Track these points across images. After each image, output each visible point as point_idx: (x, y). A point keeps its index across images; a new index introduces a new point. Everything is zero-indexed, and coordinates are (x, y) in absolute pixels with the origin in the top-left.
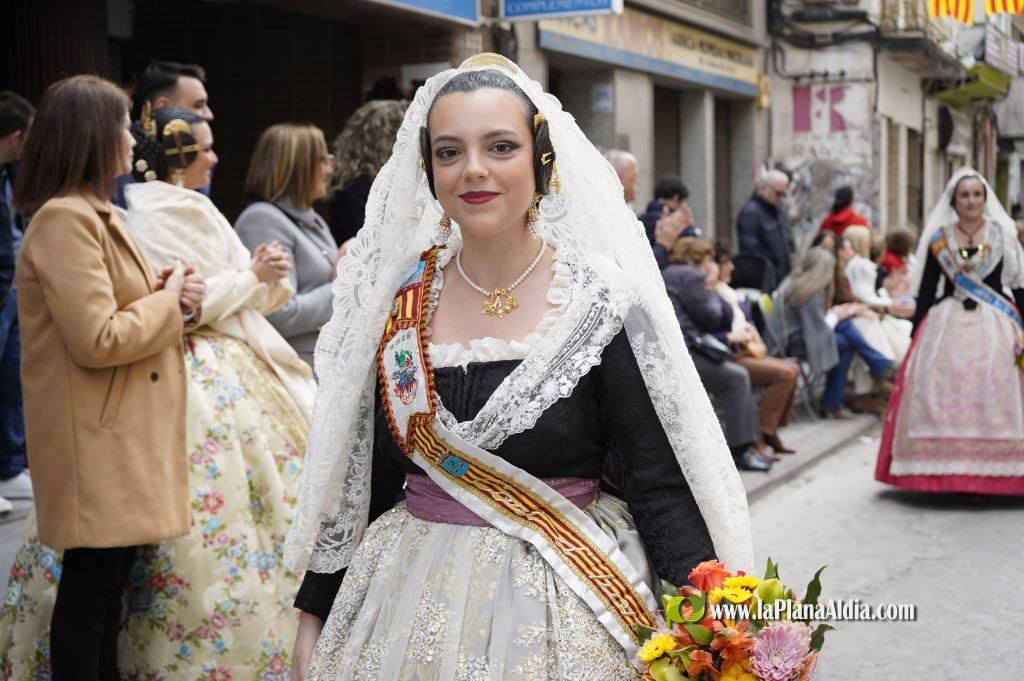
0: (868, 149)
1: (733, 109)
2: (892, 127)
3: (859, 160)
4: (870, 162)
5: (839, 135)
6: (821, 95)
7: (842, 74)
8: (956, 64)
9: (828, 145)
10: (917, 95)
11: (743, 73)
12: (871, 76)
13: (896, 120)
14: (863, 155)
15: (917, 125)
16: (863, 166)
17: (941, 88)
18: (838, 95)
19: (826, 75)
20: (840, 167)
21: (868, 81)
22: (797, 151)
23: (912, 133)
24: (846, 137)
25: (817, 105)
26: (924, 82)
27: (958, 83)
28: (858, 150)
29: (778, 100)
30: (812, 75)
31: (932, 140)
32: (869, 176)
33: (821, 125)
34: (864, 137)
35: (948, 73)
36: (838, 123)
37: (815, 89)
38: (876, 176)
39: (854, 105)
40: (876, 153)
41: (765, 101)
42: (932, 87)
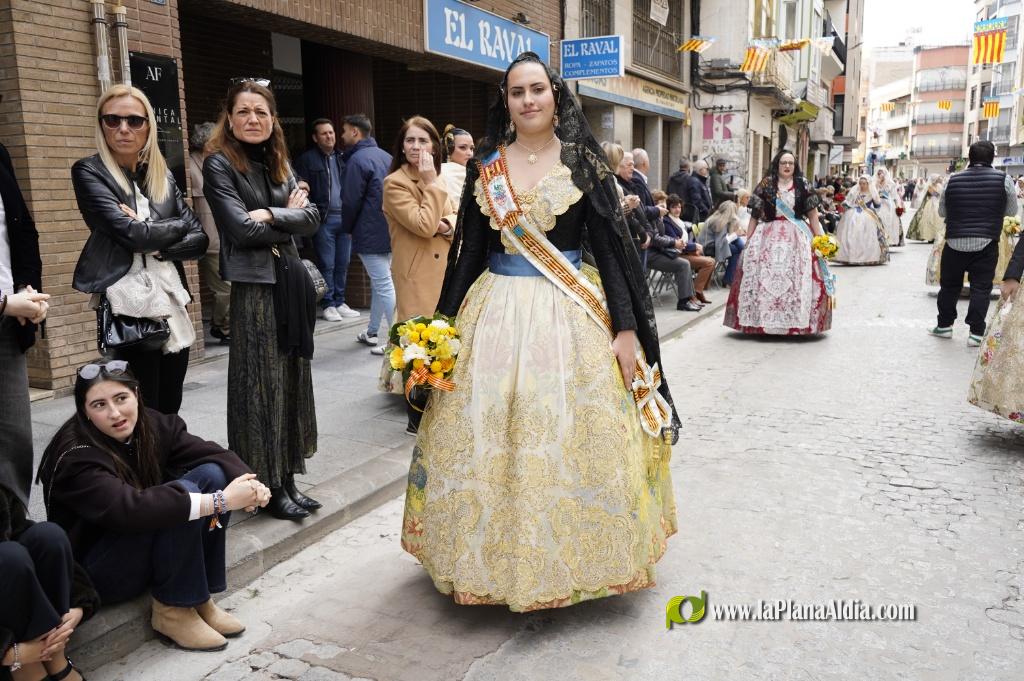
0: (743, 148)
1: (672, 125)
2: (756, 136)
3: (738, 154)
4: (744, 155)
5: (728, 140)
6: (719, 119)
7: (731, 107)
8: (790, 101)
9: (722, 146)
10: (769, 118)
11: (678, 107)
12: (746, 109)
13: (757, 133)
14: (740, 152)
15: (769, 136)
16: (740, 158)
17: (783, 115)
18: (728, 119)
19: (721, 108)
20: (728, 158)
21: (744, 111)
22: (705, 149)
23: (765, 138)
24: (731, 142)
25: (716, 124)
26: (773, 111)
27: (792, 112)
28: (738, 149)
29: (696, 121)
30: (714, 108)
31: (776, 144)
32: (743, 163)
33: (718, 135)
34: (741, 141)
35: (786, 106)
36: (728, 134)
37: (716, 115)
38: (747, 162)
39: (736, 124)
40: (747, 151)
41: (689, 123)
42: (777, 114)
